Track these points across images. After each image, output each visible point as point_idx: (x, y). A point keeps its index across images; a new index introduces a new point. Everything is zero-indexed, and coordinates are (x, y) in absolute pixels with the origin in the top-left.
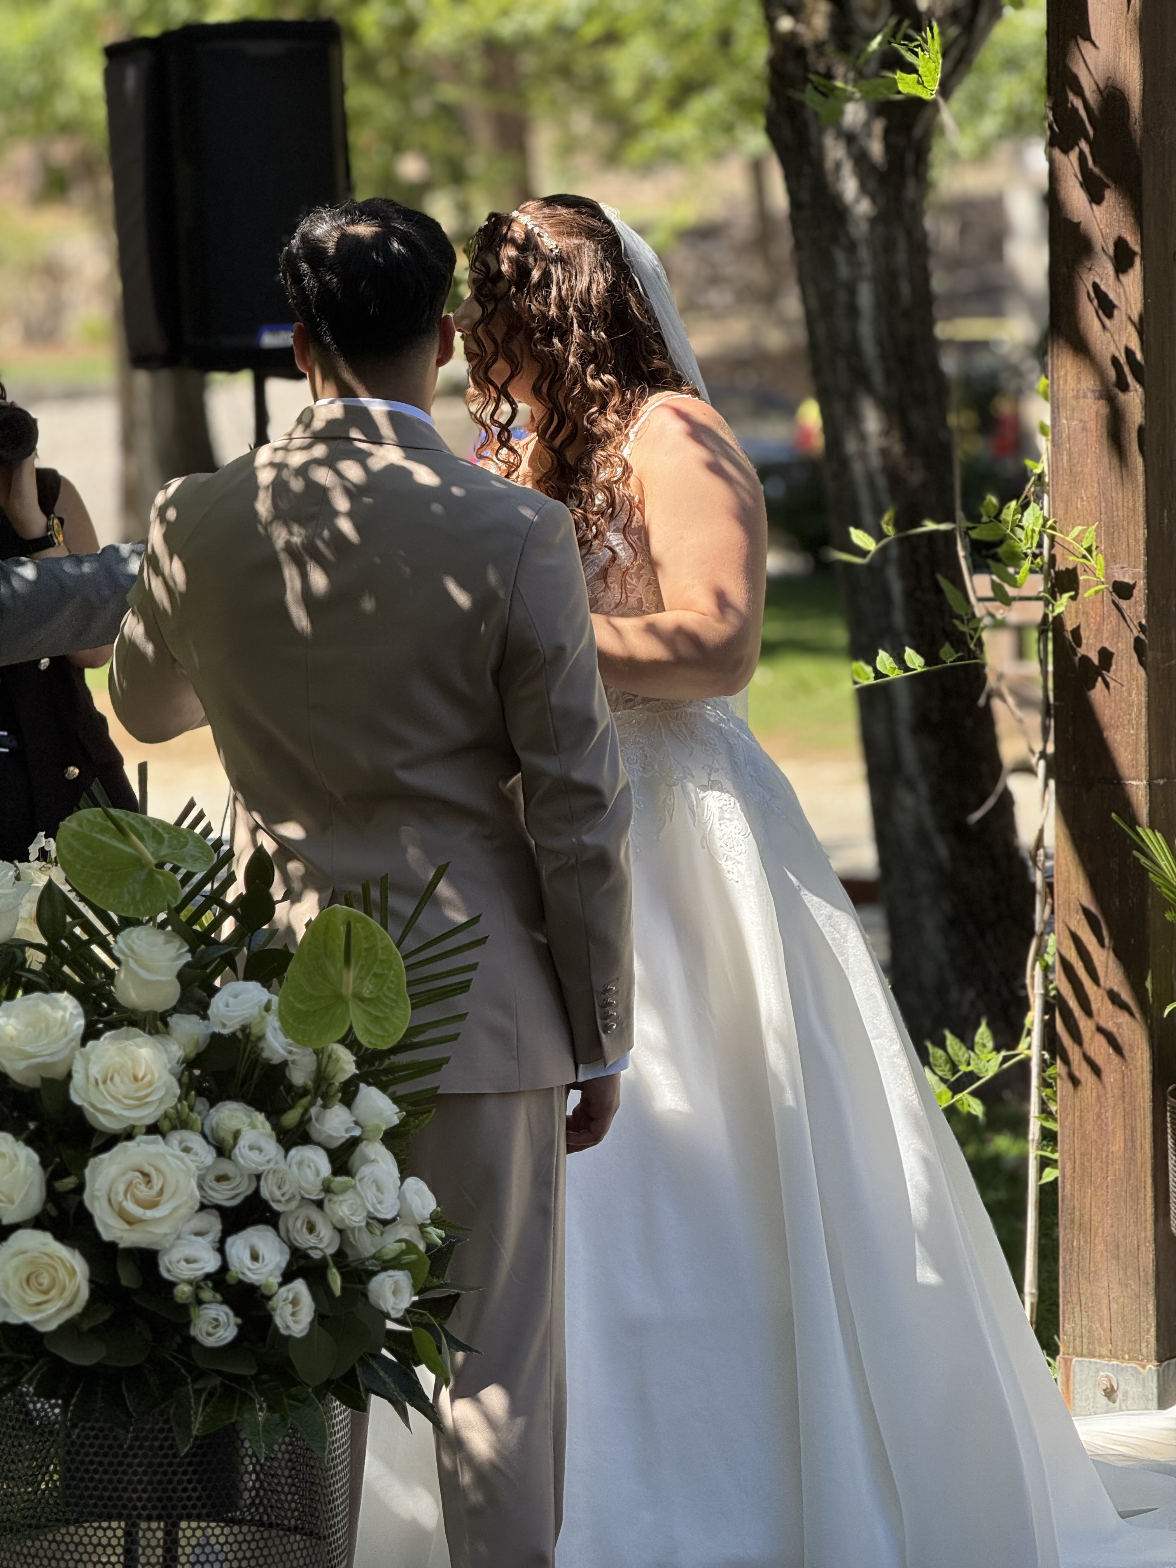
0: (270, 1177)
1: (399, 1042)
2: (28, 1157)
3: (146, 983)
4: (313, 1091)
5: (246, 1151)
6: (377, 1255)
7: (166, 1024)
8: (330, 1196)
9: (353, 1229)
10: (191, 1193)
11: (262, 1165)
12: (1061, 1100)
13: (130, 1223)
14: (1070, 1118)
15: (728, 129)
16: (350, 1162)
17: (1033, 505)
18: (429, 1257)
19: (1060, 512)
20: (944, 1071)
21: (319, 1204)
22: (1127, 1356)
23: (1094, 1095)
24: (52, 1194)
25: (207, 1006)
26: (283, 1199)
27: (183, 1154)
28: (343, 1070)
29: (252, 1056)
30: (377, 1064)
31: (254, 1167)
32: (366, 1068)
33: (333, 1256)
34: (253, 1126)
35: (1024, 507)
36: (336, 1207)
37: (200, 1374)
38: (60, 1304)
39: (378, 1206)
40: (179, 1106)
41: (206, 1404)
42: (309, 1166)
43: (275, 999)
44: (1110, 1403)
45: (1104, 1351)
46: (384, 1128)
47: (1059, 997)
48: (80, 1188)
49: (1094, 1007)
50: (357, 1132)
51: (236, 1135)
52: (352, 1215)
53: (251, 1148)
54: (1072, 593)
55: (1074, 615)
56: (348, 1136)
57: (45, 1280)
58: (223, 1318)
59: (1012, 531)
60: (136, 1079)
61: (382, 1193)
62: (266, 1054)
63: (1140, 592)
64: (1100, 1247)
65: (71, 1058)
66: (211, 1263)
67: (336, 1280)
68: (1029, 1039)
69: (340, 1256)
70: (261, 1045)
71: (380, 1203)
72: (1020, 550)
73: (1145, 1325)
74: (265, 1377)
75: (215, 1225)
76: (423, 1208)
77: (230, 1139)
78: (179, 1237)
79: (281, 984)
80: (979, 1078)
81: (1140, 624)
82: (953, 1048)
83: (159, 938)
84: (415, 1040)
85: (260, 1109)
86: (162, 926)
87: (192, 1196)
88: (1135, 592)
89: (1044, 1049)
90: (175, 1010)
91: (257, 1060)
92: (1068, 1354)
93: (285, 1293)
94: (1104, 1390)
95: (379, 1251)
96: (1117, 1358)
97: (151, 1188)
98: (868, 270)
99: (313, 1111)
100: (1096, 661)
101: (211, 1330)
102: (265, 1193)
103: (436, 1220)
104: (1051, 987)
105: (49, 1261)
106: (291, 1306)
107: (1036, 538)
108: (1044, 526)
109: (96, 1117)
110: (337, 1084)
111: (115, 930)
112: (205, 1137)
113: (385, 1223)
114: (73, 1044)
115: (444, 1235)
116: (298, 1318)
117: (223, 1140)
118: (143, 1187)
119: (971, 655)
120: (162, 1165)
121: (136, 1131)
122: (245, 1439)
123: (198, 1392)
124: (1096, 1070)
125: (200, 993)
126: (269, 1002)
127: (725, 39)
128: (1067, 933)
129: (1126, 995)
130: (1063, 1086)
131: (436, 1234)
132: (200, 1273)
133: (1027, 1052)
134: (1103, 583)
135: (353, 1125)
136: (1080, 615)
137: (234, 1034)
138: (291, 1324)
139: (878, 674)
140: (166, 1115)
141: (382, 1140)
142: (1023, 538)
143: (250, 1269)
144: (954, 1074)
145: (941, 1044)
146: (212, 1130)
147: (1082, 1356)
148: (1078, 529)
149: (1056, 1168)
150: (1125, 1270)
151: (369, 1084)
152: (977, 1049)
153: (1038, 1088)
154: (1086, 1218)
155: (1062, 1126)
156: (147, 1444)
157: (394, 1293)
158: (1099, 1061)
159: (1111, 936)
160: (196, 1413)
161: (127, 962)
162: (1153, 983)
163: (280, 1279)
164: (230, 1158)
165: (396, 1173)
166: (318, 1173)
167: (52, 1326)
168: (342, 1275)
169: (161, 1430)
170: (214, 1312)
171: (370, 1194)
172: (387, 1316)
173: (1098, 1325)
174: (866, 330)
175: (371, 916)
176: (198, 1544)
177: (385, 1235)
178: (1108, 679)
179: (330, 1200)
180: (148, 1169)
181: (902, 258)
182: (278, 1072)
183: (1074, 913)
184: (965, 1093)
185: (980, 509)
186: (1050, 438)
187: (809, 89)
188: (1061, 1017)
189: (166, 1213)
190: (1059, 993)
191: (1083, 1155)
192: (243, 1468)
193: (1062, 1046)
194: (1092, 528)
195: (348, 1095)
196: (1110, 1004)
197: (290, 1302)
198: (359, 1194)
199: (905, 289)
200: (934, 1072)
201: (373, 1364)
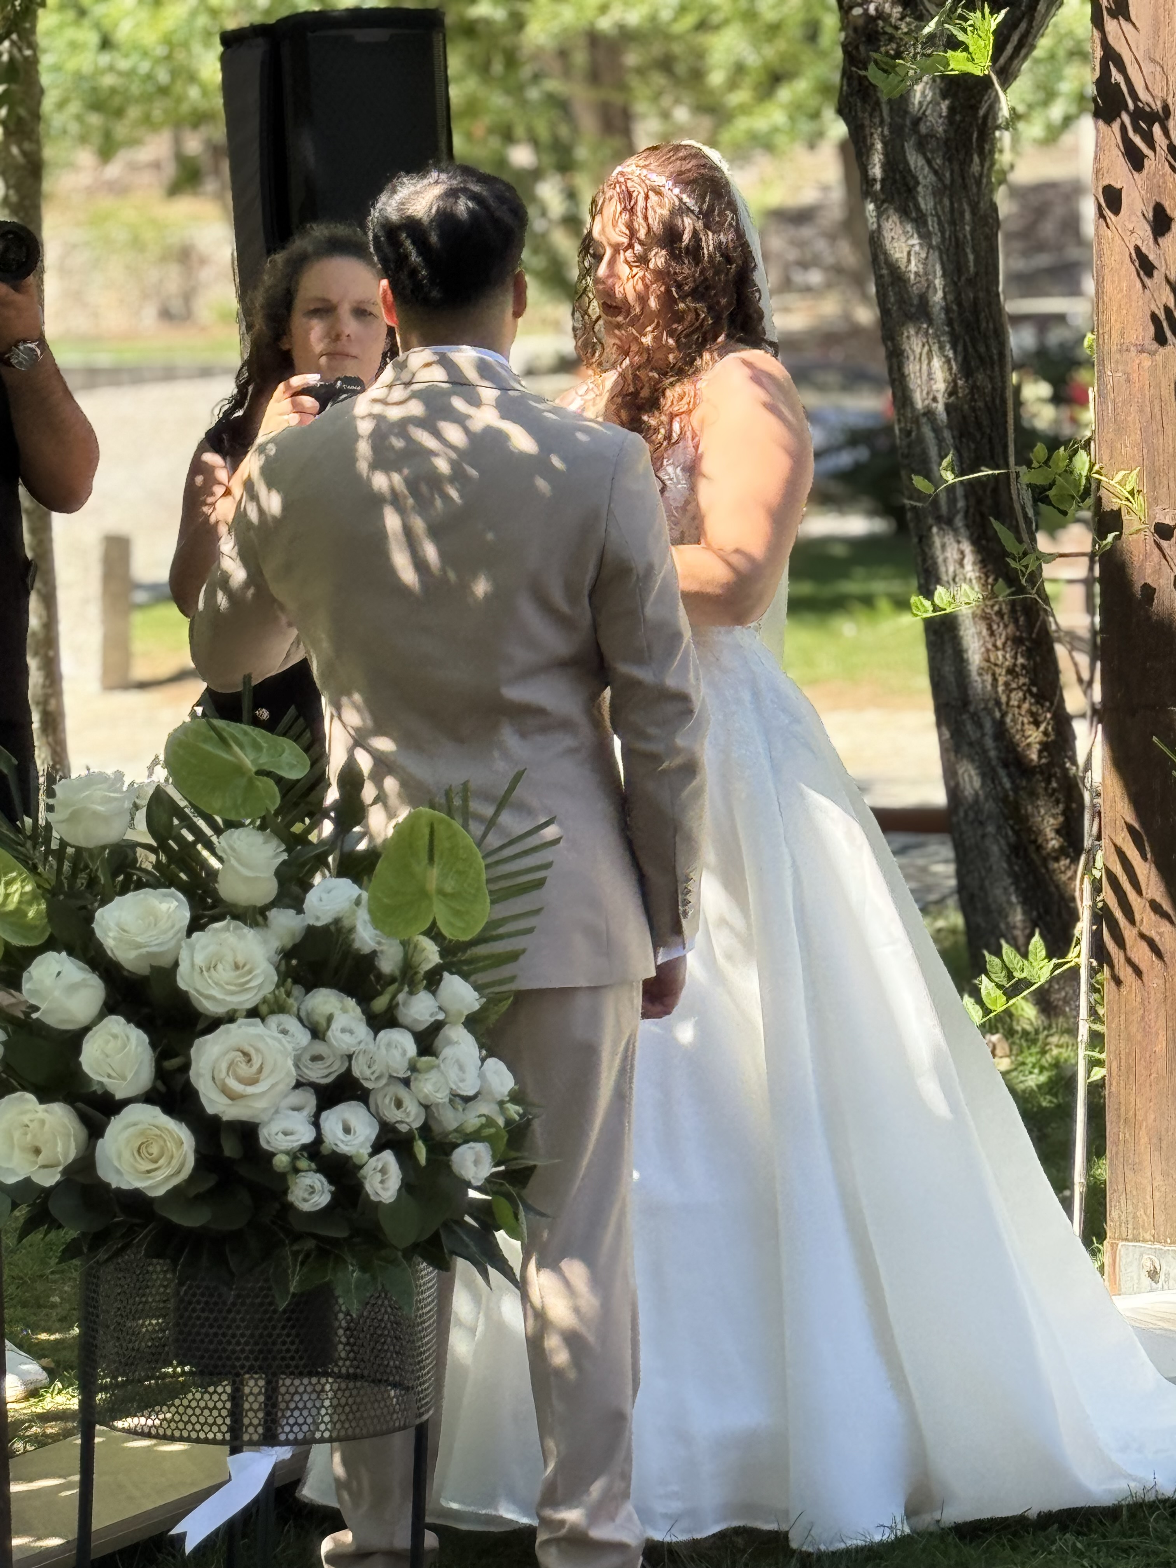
0: (361, 1058)
1: (479, 934)
2: (138, 1036)
3: (247, 879)
4: (399, 979)
5: (338, 1034)
6: (460, 1129)
7: (265, 918)
8: (415, 1074)
9: (437, 1105)
10: (287, 1072)
11: (353, 1046)
12: (1108, 1003)
13: (232, 1099)
14: (1117, 1020)
15: (815, 115)
16: (434, 1044)
17: (1079, 451)
18: (508, 1132)
19: (1106, 458)
20: (1001, 978)
21: (406, 1082)
22: (1168, 1241)
23: (1139, 999)
24: (160, 1073)
25: (302, 901)
26: (373, 1078)
27: (281, 1036)
28: (426, 959)
29: (344, 947)
30: (460, 954)
31: (348, 1050)
32: (449, 958)
33: (417, 1129)
34: (344, 1010)
35: (1073, 455)
36: (422, 1084)
37: (297, 1237)
38: (168, 1172)
39: (461, 1085)
40: (277, 992)
41: (302, 1264)
42: (396, 1048)
43: (365, 895)
44: (1154, 1283)
45: (1148, 1236)
46: (466, 1013)
47: (1106, 907)
48: (186, 1067)
49: (1137, 917)
50: (441, 1017)
51: (330, 1019)
52: (437, 1091)
53: (343, 1030)
54: (1117, 532)
56: (433, 1020)
57: (155, 1150)
58: (318, 1186)
60: (237, 967)
61: (464, 1072)
62: (357, 945)
64: (1144, 1140)
65: (178, 947)
66: (307, 1135)
67: (421, 1151)
68: (1078, 947)
69: (426, 1130)
70: (352, 936)
71: (462, 1081)
74: (357, 1240)
75: (310, 1100)
76: (502, 1086)
77: (323, 1022)
78: (277, 1112)
79: (370, 880)
80: (1032, 984)
82: (1008, 957)
83: (257, 838)
84: (494, 933)
85: (351, 995)
86: (261, 828)
87: (288, 1074)
89: (1092, 957)
90: (273, 904)
91: (349, 951)
92: (1115, 1239)
93: (375, 1162)
94: (1149, 1272)
95: (461, 1125)
96: (1160, 1242)
97: (251, 1066)
99: (401, 997)
100: (1140, 596)
101: (306, 1196)
102: (356, 1072)
103: (516, 1097)
104: (1098, 899)
105: (159, 1132)
106: (380, 1174)
108: (1091, 469)
109: (200, 1002)
110: (422, 972)
111: (218, 831)
112: (300, 1020)
113: (467, 1100)
114: (179, 935)
115: (521, 1111)
116: (386, 1186)
117: (317, 1023)
118: (243, 1066)
120: (261, 1045)
121: (237, 1014)
122: (339, 1296)
123: (295, 1254)
124: (1138, 972)
125: (296, 889)
126: (359, 896)
128: (1113, 849)
129: (1167, 906)
130: (1109, 987)
131: (514, 1110)
132: (296, 1145)
133: (1077, 960)
134: (1145, 524)
135: (437, 1009)
138: (380, 1192)
139: (936, 608)
140: (264, 1001)
141: (463, 1023)
143: (342, 1141)
144: (1009, 981)
145: (998, 953)
146: (308, 1015)
147: (1127, 1240)
148: (1121, 474)
149: (1103, 1067)
150: (1168, 1159)
151: (452, 973)
152: (1031, 957)
153: (1087, 993)
154: (1131, 1113)
155: (1108, 1028)
156: (248, 1301)
157: (475, 1164)
158: (1143, 966)
159: (1152, 851)
160: (294, 1273)
161: (229, 861)
163: (370, 1150)
164: (324, 1040)
165: (476, 1053)
166: (404, 1053)
167: (160, 1192)
168: (427, 1146)
169: (262, 1289)
170: (310, 1180)
171: (453, 1074)
172: (469, 1185)
173: (1142, 1212)
175: (453, 818)
176: (297, 1392)
177: (466, 1111)
179: (416, 1079)
180: (248, 1049)
181: (968, 228)
182: (368, 961)
183: (1119, 830)
184: (1019, 997)
185: (1031, 456)
186: (1096, 388)
187: (872, 67)
188: (1107, 926)
189: (265, 1089)
190: (1105, 905)
191: (1128, 1054)
192: (337, 1324)
193: (1109, 954)
194: (1135, 472)
195: (433, 980)
196: (1152, 914)
197: (380, 1171)
198: (442, 1073)
199: (971, 257)
200: (991, 980)
201: (456, 1228)
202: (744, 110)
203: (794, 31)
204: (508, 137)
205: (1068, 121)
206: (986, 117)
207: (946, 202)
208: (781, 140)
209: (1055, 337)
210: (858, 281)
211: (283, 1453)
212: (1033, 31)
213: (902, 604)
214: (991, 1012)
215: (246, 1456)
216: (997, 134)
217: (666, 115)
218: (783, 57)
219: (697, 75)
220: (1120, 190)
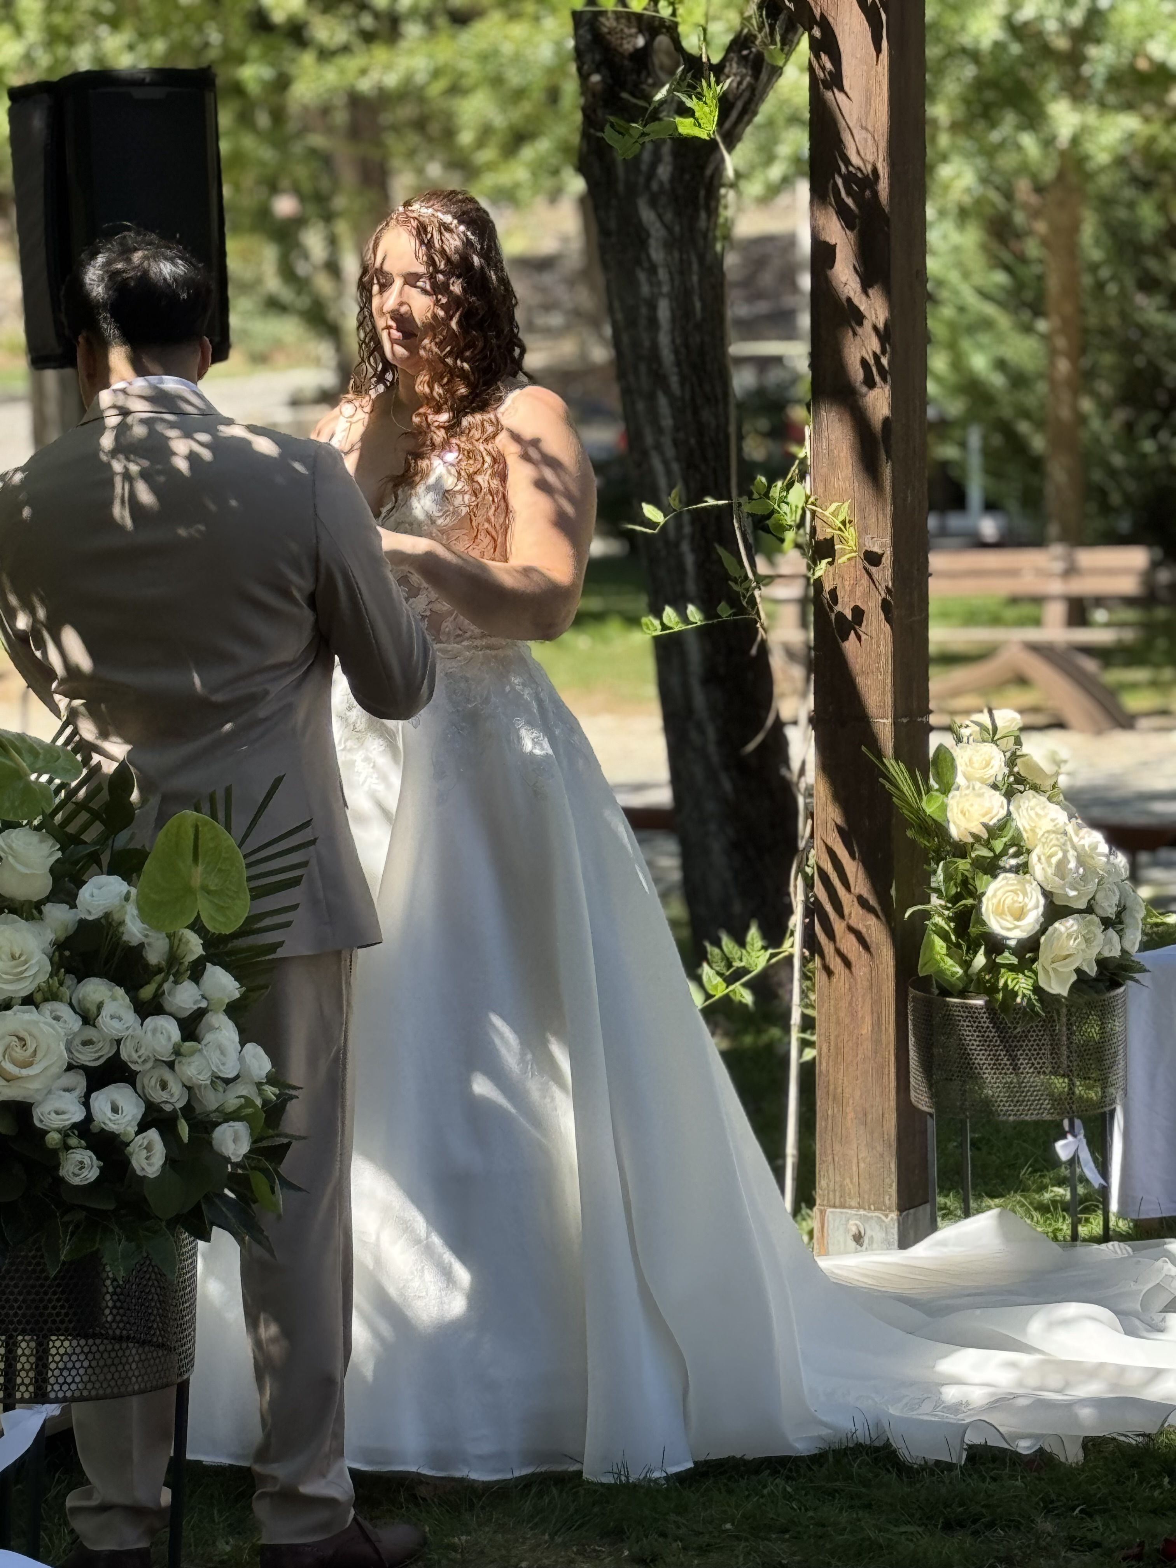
0: (128, 1042)
1: (240, 928)
3: (23, 876)
4: (165, 969)
5: (107, 1020)
6: (220, 1109)
7: (40, 912)
8: (180, 1058)
9: (199, 1087)
10: (58, 1055)
11: (121, 1032)
12: (819, 990)
13: (8, 1081)
14: (826, 1005)
15: (555, 172)
16: (197, 1031)
17: (797, 485)
18: (265, 1112)
19: (820, 491)
20: (721, 966)
21: (171, 1065)
22: (872, 1207)
23: (847, 986)
25: (76, 896)
26: (140, 1061)
27: (54, 1022)
28: (191, 951)
29: (114, 940)
30: (221, 947)
31: (117, 1035)
32: (212, 951)
33: (180, 1109)
34: (114, 998)
35: (790, 486)
36: (185, 1068)
37: (68, 1209)
39: (221, 1067)
40: (51, 981)
41: (72, 1234)
42: (162, 1033)
43: (134, 891)
44: (858, 1247)
45: (853, 1203)
46: (227, 1001)
47: (817, 901)
49: (846, 911)
50: (204, 1004)
51: (100, 1006)
52: (199, 1074)
53: (112, 1017)
54: (830, 559)
55: (831, 577)
56: (195, 1007)
58: (87, 1161)
59: (779, 506)
60: (13, 957)
61: (225, 1056)
62: (125, 938)
63: (887, 560)
64: (851, 1115)
66: (78, 1115)
67: (184, 1129)
68: (791, 939)
69: (188, 1110)
70: (121, 929)
71: (223, 1064)
72: (785, 523)
73: (887, 1181)
74: (123, 1212)
75: (80, 1082)
76: (260, 1069)
77: (94, 1010)
78: (49, 1092)
79: (139, 877)
80: (749, 972)
81: (887, 587)
82: (728, 948)
83: (34, 838)
84: (254, 927)
85: (119, 984)
86: (38, 829)
87: (60, 1057)
88: (883, 560)
89: (804, 947)
90: (47, 900)
91: (118, 944)
92: (823, 1205)
93: (141, 1140)
94: (854, 1236)
95: (222, 1105)
96: (865, 1209)
97: (26, 1050)
98: (665, 289)
99: (166, 986)
100: (850, 617)
101: (77, 1171)
102: (124, 1056)
103: (272, 1080)
104: (810, 894)
106: (145, 1151)
107: (800, 512)
108: (806, 502)
110: (186, 964)
112: (71, 1005)
113: (227, 1081)
115: (277, 1092)
116: (151, 1161)
117: (89, 1010)
118: (18, 1049)
119: (742, 610)
120: (35, 1031)
121: (14, 1001)
122: (106, 1264)
123: (66, 1225)
124: (847, 964)
125: (69, 885)
126: (128, 893)
127: (553, 95)
128: (824, 849)
129: (873, 902)
130: (820, 977)
131: (271, 1091)
132: (67, 1123)
133: (791, 950)
134: (855, 552)
135: (200, 997)
136: (837, 578)
137: (98, 920)
138: (146, 1167)
139: (664, 627)
140: (39, 989)
141: (225, 1011)
142: (788, 512)
143: (110, 1120)
144: (728, 969)
145: (717, 943)
146: (79, 1002)
147: (835, 1207)
148: (834, 506)
149: (814, 1048)
150: (872, 1133)
151: (214, 964)
152: (748, 947)
153: (800, 981)
154: (839, 1090)
155: (819, 1012)
156: (22, 1268)
157: (234, 1141)
158: (852, 957)
159: (860, 852)
160: (64, 1242)
161: (7, 859)
162: (897, 890)
163: (136, 1129)
164: (95, 1026)
165: (236, 1038)
166: (169, 1038)
168: (189, 1125)
169: (34, 1257)
170: (80, 1156)
171: (214, 1057)
172: (228, 1161)
173: (848, 1181)
174: (664, 339)
175: (217, 821)
176: (66, 1353)
177: (227, 1092)
178: (861, 633)
179: (179, 1062)
180: (23, 1034)
181: (695, 278)
182: (136, 953)
183: (830, 832)
184: (738, 984)
185: (752, 487)
186: (811, 427)
187: (608, 128)
188: (819, 920)
189: (38, 1071)
190: (817, 899)
191: (837, 1037)
192: (104, 1290)
193: (819, 943)
194: (847, 504)
195: (196, 972)
196: (860, 908)
197: (145, 1148)
198: (205, 1057)
199: (698, 305)
200: (711, 967)
201: (217, 1201)
202: (490, 167)
203: (538, 95)
204: (274, 188)
205: (786, 182)
206: (712, 177)
207: (676, 254)
208: (524, 194)
209: (774, 376)
210: (594, 323)
211: (53, 1410)
212: (755, 99)
213: (633, 621)
214: (711, 996)
215: (19, 1412)
216: (723, 191)
217: (420, 171)
218: (528, 118)
219: (449, 133)
220: (835, 246)
